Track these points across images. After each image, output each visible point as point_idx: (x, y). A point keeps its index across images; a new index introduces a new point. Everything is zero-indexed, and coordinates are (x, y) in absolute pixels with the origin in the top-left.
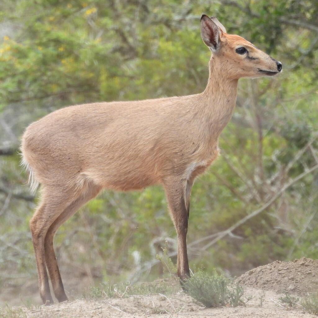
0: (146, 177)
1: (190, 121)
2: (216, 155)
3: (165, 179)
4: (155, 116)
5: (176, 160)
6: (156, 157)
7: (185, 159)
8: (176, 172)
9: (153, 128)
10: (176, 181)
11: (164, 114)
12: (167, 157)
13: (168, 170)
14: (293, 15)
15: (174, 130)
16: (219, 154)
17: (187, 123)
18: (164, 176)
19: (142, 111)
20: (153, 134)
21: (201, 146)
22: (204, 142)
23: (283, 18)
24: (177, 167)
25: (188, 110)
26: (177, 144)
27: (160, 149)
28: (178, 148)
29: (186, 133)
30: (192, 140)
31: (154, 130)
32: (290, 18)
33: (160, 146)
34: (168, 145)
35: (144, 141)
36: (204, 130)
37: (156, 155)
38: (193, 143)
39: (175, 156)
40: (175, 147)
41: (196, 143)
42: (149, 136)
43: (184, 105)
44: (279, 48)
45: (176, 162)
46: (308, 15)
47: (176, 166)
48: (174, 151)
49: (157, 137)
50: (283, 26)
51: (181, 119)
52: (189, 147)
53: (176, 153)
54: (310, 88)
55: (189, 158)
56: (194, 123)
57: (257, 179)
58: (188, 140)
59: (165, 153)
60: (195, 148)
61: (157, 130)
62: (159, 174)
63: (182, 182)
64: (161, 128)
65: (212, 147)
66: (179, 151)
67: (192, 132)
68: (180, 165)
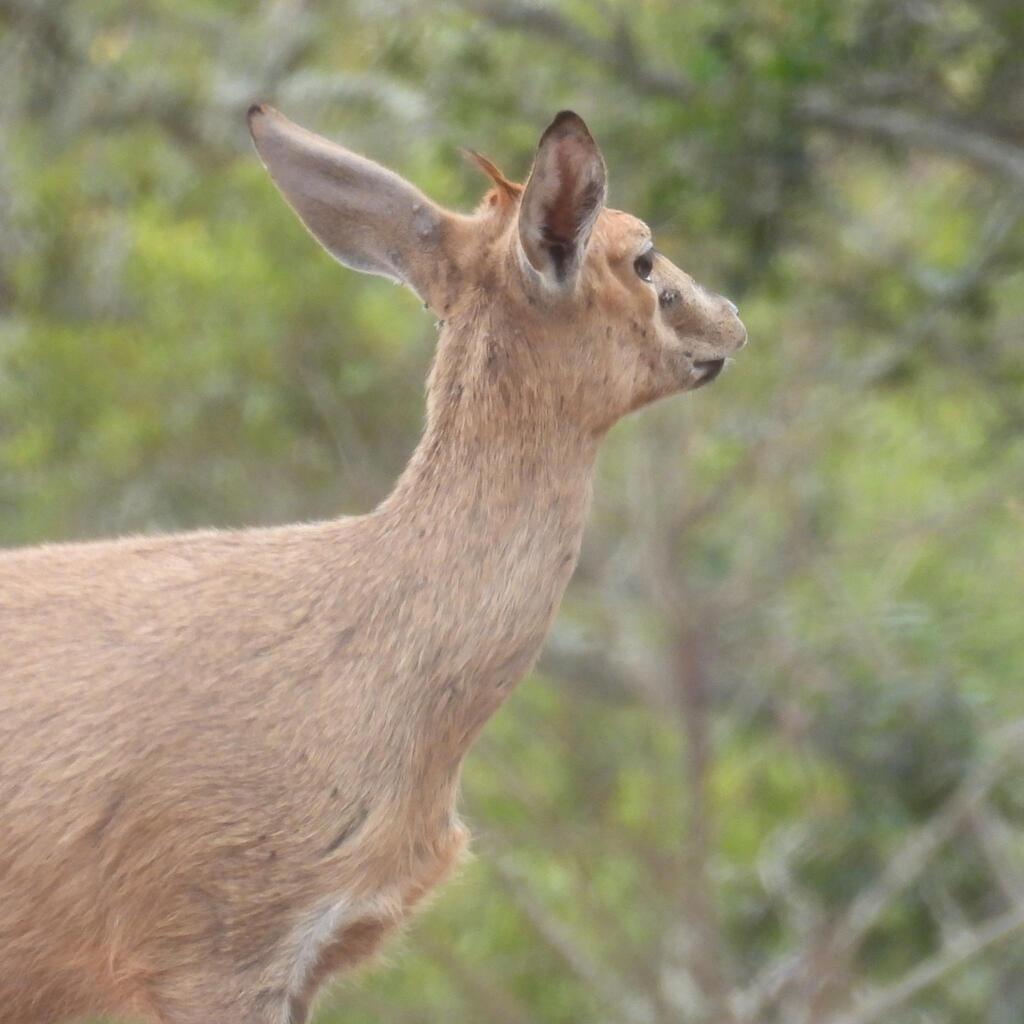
0: (46, 987)
1: (317, 676)
2: (445, 858)
3: (169, 992)
4: (104, 647)
5: (231, 887)
6: (115, 877)
7: (283, 881)
8: (227, 953)
9: (91, 718)
10: (227, 1000)
11: (157, 632)
12: (182, 875)
13: (182, 941)
14: (876, 80)
15: (219, 727)
16: (464, 855)
17: (299, 683)
18: (161, 974)
19: (22, 613)
20: (98, 750)
21: (381, 807)
22: (396, 788)
23: (819, 100)
24: (241, 924)
25: (300, 613)
26: (238, 801)
27: (143, 833)
28: (245, 820)
29: (289, 738)
30: (330, 779)
31: (98, 727)
32: (861, 99)
33: (144, 813)
34: (185, 806)
35: (47, 790)
36: (397, 722)
37: (115, 865)
38: (335, 793)
39: (229, 865)
40: (224, 819)
41: (348, 793)
42: (70, 761)
43: (267, 584)
44: (795, 261)
45: (235, 898)
46: (961, 79)
47: (229, 921)
48: (219, 842)
49: (121, 766)
50: (818, 143)
51: (264, 664)
52: (308, 819)
53: (234, 851)
54: (977, 485)
55: (307, 876)
56: (339, 682)
57: (681, 990)
58: (305, 778)
59: (172, 849)
60: (346, 819)
61: (121, 728)
62: (136, 964)
63: (260, 1010)
64: (144, 715)
65: (426, 815)
66: (254, 838)
67: (330, 733)
68: (254, 912)
